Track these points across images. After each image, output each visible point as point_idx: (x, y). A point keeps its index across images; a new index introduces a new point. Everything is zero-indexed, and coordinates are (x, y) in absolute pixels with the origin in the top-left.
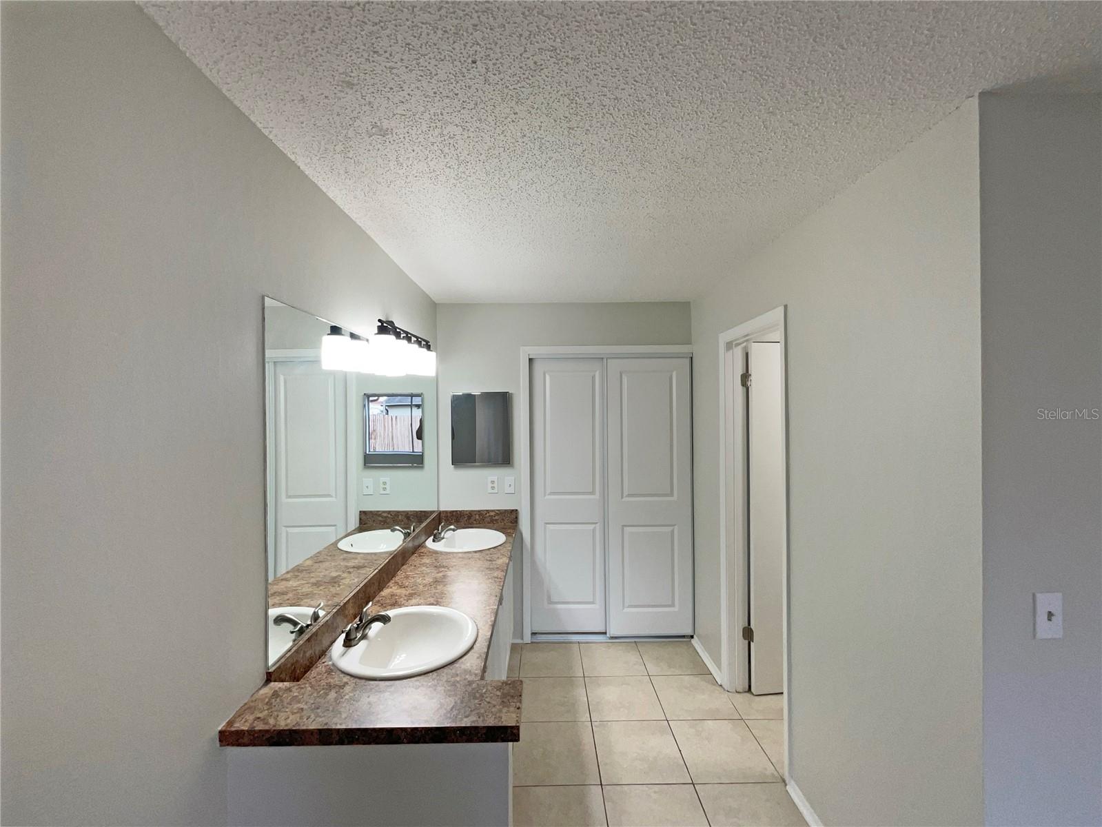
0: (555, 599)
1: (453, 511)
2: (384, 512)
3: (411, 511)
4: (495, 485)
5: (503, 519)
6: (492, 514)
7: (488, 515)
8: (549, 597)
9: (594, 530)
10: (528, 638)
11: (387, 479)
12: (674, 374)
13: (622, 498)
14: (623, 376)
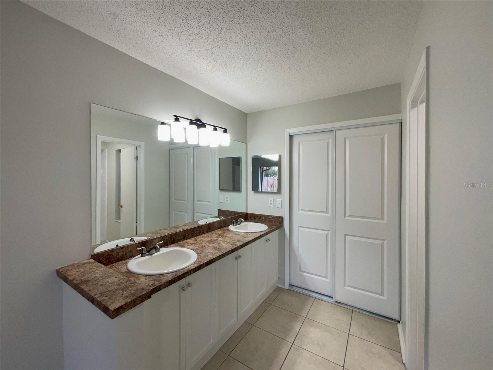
0: (303, 269)
1: (253, 214)
2: (226, 211)
3: (236, 212)
4: (272, 203)
5: (275, 221)
6: (270, 217)
7: (268, 217)
8: (300, 267)
9: (327, 235)
10: (287, 286)
11: (228, 196)
12: (386, 136)
13: (345, 217)
14: (347, 140)
